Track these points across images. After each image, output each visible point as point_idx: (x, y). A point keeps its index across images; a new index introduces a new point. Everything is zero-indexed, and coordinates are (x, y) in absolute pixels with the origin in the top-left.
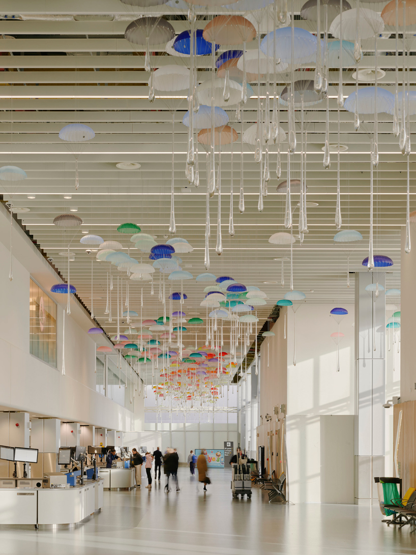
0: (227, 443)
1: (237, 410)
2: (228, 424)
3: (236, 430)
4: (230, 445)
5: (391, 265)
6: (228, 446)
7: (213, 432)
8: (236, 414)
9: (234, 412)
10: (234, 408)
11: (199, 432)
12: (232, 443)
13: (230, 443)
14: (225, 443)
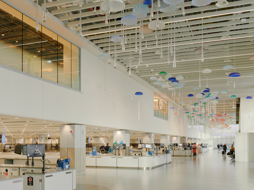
5: (239, 76)
11: (227, 139)
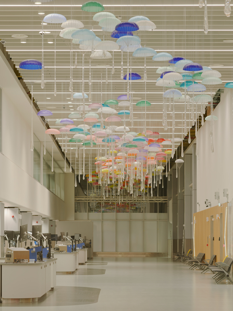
2: (158, 214)
3: (167, 219)
7: (144, 221)
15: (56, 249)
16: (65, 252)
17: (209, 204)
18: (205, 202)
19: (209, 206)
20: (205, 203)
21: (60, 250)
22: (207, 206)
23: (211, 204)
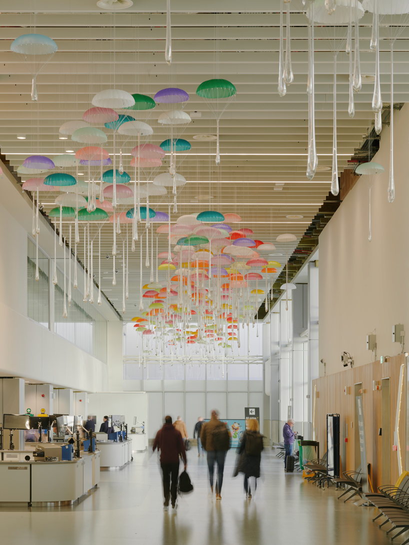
0: (250, 410)
1: (262, 360)
2: (249, 381)
3: (261, 390)
4: (254, 413)
6: (250, 414)
7: (227, 393)
8: (261, 366)
9: (257, 363)
10: (257, 356)
11: (206, 392)
12: (257, 410)
13: (254, 410)
14: (247, 410)
15: (36, 454)
16: (57, 460)
17: (350, 360)
18: (342, 357)
19: (349, 364)
20: (342, 360)
21: (46, 456)
22: (345, 366)
23: (353, 361)
